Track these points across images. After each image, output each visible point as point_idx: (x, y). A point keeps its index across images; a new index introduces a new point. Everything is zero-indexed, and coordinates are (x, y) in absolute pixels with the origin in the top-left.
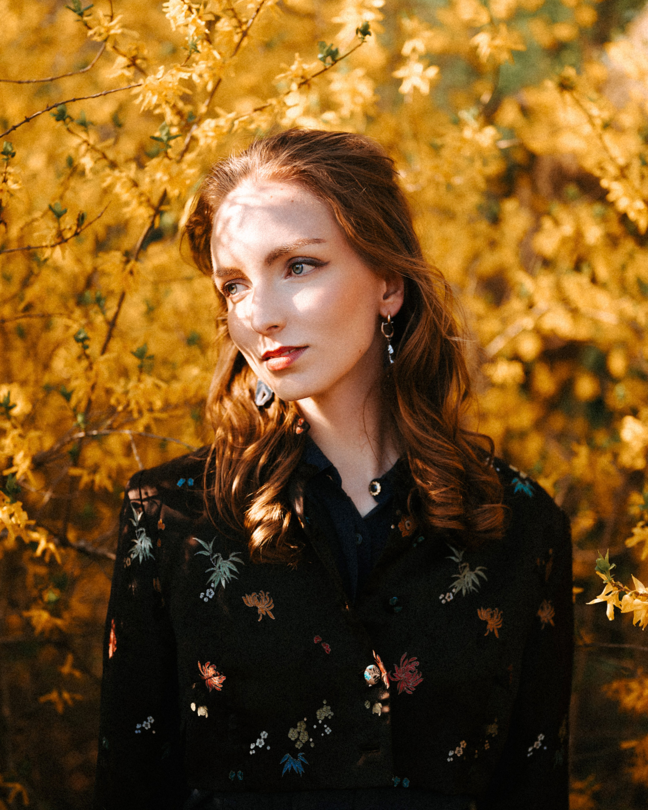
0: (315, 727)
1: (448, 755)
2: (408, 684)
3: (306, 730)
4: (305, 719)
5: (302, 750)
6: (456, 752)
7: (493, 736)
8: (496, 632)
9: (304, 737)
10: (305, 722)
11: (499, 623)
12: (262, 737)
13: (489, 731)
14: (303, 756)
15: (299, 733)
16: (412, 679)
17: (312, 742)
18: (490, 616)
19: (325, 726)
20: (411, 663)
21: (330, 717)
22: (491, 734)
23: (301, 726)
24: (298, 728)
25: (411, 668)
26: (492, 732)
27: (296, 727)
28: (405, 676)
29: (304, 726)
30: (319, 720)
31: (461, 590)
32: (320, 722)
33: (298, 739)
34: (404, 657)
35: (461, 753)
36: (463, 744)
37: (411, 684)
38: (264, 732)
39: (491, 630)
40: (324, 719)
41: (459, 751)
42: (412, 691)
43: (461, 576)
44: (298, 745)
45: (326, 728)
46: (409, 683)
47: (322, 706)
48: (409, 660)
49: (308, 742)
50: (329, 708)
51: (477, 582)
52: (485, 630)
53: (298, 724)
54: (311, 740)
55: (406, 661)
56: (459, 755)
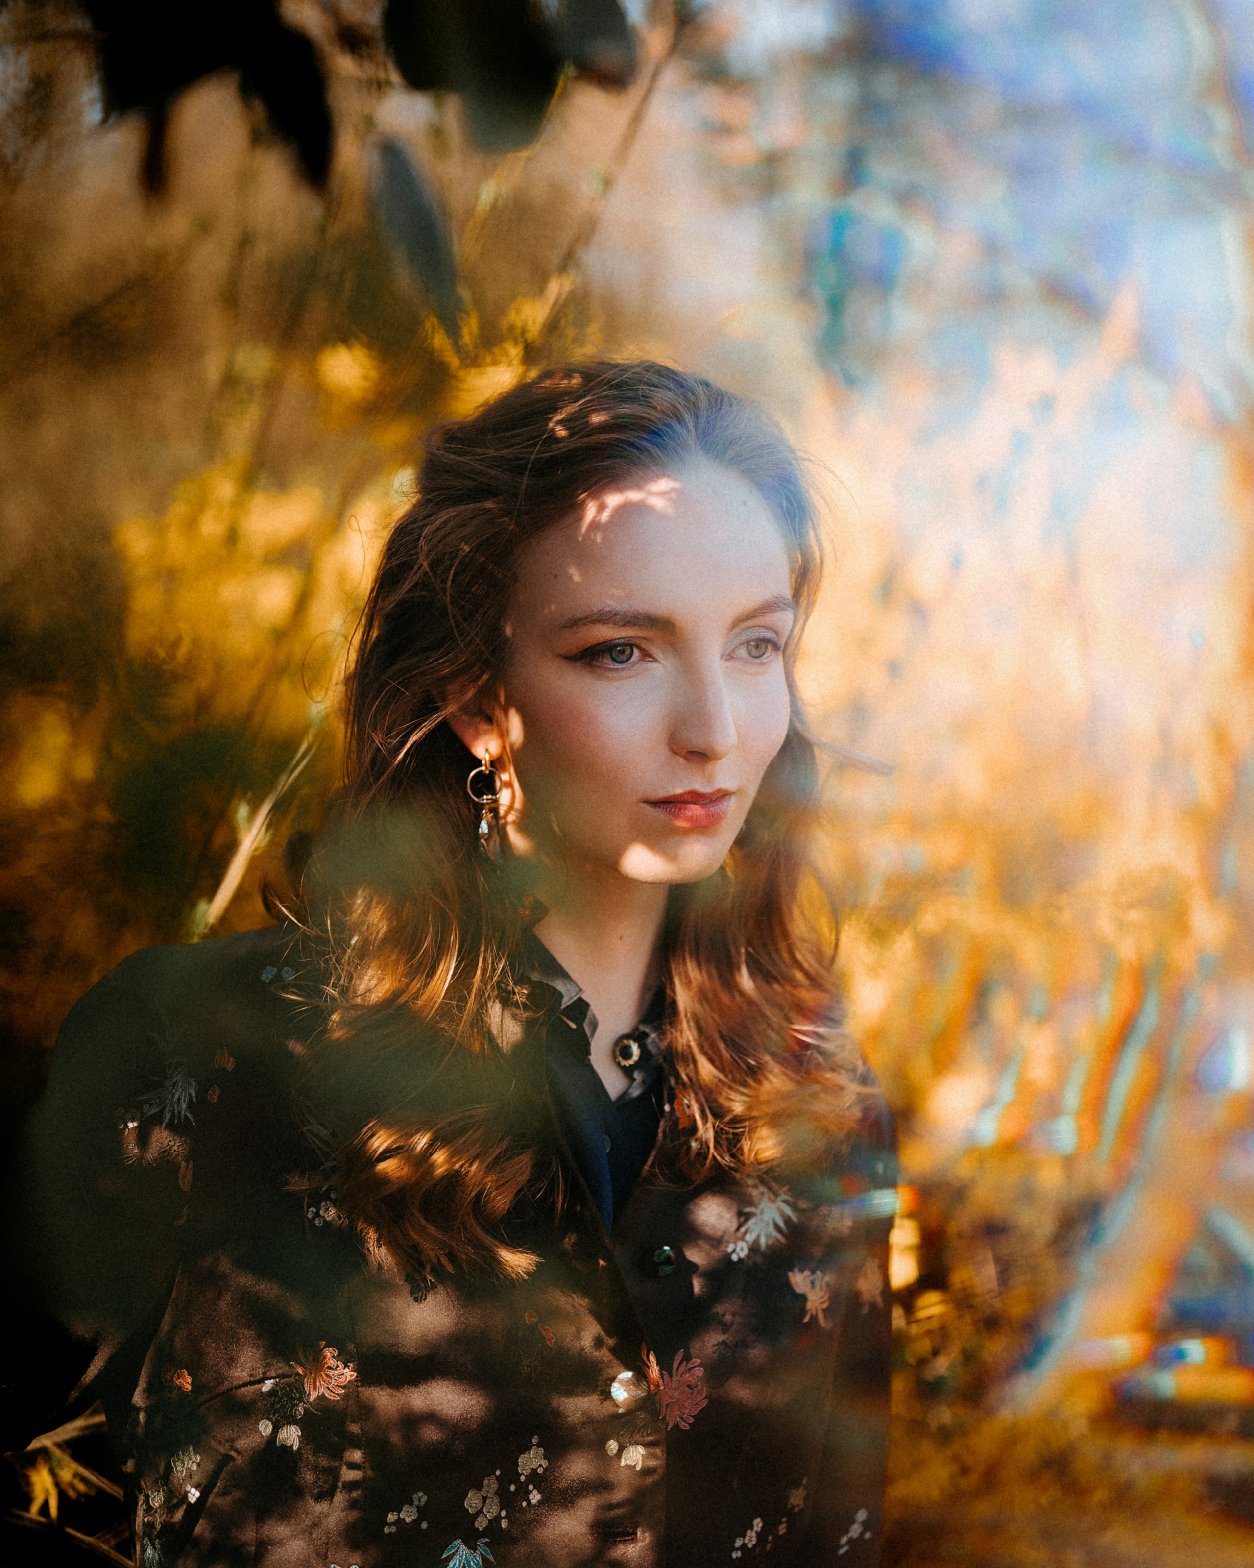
0: (513, 1488)
1: (733, 1546)
2: (683, 1410)
3: (496, 1493)
4: (498, 1473)
5: (485, 1533)
6: (746, 1541)
7: (796, 1510)
8: (821, 1316)
9: (492, 1510)
10: (497, 1478)
11: (823, 1300)
12: (416, 1503)
13: (792, 1501)
14: (485, 1544)
15: (485, 1499)
16: (689, 1401)
17: (506, 1517)
18: (809, 1286)
19: (531, 1487)
20: (690, 1369)
21: (540, 1471)
22: (793, 1507)
23: (489, 1486)
24: (485, 1489)
25: (691, 1379)
26: (796, 1503)
27: (479, 1487)
28: (680, 1394)
29: (495, 1486)
30: (521, 1475)
31: (758, 1237)
32: (523, 1478)
33: (480, 1511)
34: (680, 1359)
35: (754, 1542)
36: (758, 1524)
37: (687, 1411)
38: (420, 1494)
39: (814, 1312)
40: (530, 1474)
41: (751, 1538)
42: (689, 1424)
43: (758, 1211)
44: (481, 1524)
45: (531, 1491)
46: (686, 1408)
47: (527, 1448)
48: (687, 1363)
49: (498, 1519)
50: (541, 1451)
51: (781, 1224)
52: (804, 1312)
53: (486, 1482)
54: (503, 1513)
55: (682, 1368)
56: (750, 1546)
